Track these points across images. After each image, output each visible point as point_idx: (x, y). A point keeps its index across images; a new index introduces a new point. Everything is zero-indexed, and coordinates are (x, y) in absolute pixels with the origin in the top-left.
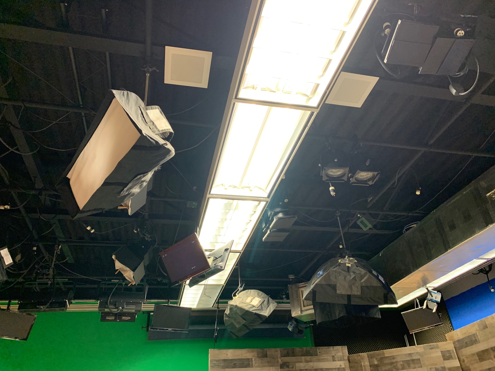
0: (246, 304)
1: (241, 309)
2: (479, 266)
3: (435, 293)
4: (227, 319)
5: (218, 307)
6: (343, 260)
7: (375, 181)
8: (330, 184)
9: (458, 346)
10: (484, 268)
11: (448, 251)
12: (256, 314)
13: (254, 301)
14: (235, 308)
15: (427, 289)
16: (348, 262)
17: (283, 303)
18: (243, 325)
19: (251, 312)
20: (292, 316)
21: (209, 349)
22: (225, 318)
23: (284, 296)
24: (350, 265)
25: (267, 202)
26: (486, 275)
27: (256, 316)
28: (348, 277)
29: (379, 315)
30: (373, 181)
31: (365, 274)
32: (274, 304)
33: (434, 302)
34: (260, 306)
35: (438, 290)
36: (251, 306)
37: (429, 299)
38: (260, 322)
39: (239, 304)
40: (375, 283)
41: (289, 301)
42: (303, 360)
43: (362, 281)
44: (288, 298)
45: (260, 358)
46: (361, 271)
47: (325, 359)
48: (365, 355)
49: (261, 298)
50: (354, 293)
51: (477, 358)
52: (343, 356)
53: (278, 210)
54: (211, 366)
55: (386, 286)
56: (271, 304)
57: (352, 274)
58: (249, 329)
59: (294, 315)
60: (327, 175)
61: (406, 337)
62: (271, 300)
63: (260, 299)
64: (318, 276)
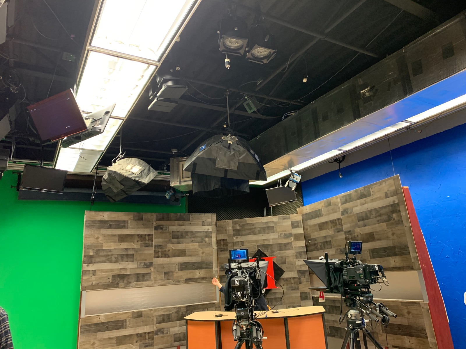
0: (125, 171)
1: (120, 175)
2: (336, 156)
3: (297, 175)
4: (105, 183)
5: (97, 173)
6: (225, 137)
7: (270, 59)
8: (226, 55)
9: (305, 218)
10: (339, 158)
11: (317, 139)
12: (135, 180)
13: (134, 168)
14: (113, 174)
15: (291, 171)
16: (230, 139)
17: (163, 174)
18: (121, 190)
19: (130, 178)
20: (171, 186)
21: (85, 211)
22: (103, 183)
23: (165, 168)
24: (231, 143)
25: (157, 66)
26: (339, 164)
27: (134, 183)
28: (228, 153)
29: (248, 190)
30: (268, 60)
31: (244, 152)
32: (154, 173)
33: (294, 182)
34: (140, 174)
35: (299, 173)
36: (131, 173)
37: (291, 180)
38: (138, 189)
39: (119, 170)
40: (251, 161)
41: (170, 172)
42: (176, 224)
43: (240, 158)
44: (168, 169)
45: (135, 221)
46: (240, 149)
47: (196, 223)
48: (230, 221)
49: (142, 166)
50: (231, 168)
51: (318, 228)
52: (212, 222)
53: (168, 77)
54: (86, 226)
55: (260, 164)
56: (152, 173)
57: (232, 150)
58: (127, 194)
59: (172, 184)
60: (224, 45)
61: (265, 209)
62: (151, 169)
63: (141, 168)
64: (201, 150)
